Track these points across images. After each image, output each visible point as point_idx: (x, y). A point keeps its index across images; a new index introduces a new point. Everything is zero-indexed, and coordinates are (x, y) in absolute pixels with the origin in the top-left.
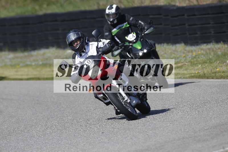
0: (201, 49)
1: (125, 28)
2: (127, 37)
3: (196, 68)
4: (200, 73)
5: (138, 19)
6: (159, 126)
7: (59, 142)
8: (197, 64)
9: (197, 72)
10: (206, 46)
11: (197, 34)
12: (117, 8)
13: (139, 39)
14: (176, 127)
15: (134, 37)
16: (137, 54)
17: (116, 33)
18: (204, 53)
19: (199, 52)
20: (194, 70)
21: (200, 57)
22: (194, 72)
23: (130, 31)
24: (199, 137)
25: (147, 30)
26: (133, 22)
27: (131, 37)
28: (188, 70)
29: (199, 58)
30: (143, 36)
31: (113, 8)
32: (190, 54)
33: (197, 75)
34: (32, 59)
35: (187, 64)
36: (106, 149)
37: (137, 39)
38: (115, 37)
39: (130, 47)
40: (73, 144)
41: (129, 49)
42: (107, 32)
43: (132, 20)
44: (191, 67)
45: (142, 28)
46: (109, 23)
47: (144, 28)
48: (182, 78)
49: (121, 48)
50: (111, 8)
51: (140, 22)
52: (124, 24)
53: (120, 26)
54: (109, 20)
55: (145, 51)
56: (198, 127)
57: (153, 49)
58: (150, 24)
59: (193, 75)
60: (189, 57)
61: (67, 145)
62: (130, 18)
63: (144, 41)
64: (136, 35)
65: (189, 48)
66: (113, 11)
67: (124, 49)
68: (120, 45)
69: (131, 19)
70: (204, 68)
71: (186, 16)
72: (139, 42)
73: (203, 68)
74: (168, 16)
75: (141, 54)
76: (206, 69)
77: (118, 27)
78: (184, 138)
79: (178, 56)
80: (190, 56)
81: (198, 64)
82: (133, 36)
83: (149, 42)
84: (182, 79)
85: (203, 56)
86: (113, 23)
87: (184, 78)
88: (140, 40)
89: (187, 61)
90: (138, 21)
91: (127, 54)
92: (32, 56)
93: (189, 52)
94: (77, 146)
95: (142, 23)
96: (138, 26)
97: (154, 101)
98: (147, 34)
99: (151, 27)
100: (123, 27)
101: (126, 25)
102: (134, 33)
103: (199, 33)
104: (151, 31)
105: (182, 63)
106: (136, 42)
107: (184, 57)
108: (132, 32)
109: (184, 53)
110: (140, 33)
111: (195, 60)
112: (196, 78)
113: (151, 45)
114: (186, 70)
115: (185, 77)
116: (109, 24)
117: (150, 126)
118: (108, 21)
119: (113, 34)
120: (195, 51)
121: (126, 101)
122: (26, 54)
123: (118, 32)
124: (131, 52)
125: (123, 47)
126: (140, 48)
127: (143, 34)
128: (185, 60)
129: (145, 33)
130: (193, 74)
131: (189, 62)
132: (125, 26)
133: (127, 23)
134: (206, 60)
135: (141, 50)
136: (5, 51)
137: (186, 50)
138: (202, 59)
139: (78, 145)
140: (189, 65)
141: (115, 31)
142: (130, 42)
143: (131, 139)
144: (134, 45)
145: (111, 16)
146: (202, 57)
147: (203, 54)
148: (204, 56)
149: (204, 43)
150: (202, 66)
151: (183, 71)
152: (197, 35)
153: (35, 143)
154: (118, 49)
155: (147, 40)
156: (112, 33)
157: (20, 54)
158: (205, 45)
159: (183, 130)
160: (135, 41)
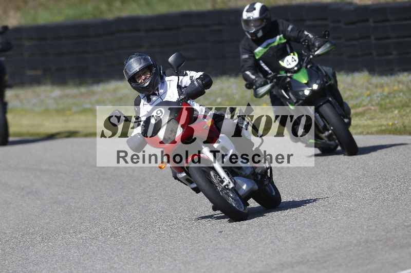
0: (399, 82)
1: (278, 45)
2: (283, 62)
3: (390, 115)
4: (397, 125)
5: (303, 29)
6: (322, 220)
7: (143, 249)
8: (391, 108)
9: (391, 124)
10: (408, 76)
11: (391, 54)
12: (264, 10)
13: (304, 65)
14: (353, 222)
15: (295, 60)
16: (301, 93)
17: (263, 55)
18: (405, 88)
19: (396, 88)
20: (387, 119)
21: (397, 96)
22: (385, 123)
23: (288, 50)
24: (395, 240)
25: (319, 48)
26: (294, 34)
27: (290, 61)
28: (376, 120)
29: (395, 97)
30: (311, 59)
31: (255, 9)
32: (379, 90)
33: (391, 127)
34: (94, 99)
35: (373, 108)
36: (227, 261)
37: (299, 66)
38: (261, 62)
39: (288, 79)
40: (167, 253)
41: (286, 84)
42: (245, 53)
43: (292, 30)
44: (380, 113)
45: (310, 44)
46: (249, 36)
47: (314, 45)
48: (364, 133)
49: (270, 83)
50: (252, 9)
51: (306, 33)
52: (275, 38)
53: (269, 41)
54: (248, 32)
55: (315, 87)
56: (392, 222)
57: (330, 82)
58: (324, 37)
59: (383, 128)
60: (378, 97)
61: (156, 254)
62: (288, 27)
63: (314, 68)
64: (299, 58)
65: (376, 80)
66: (256, 14)
67: (277, 84)
68: (269, 76)
69: (290, 28)
70: (404, 115)
71: (371, 23)
72: (304, 71)
73: (402, 116)
74: (339, 21)
75: (307, 92)
76: (408, 118)
77: (265, 44)
78: (367, 241)
79: (357, 94)
80: (378, 94)
81: (393, 109)
82: (293, 60)
83: (322, 70)
84: (363, 135)
85: (401, 94)
86: (256, 36)
87: (368, 133)
88: (306, 67)
89: (374, 103)
90: (303, 32)
91: (282, 93)
92: (94, 93)
93: (376, 87)
94: (174, 256)
95: (311, 36)
96: (303, 41)
97: (313, 174)
98: (318, 55)
99: (327, 42)
100: (274, 42)
101: (280, 39)
102: (294, 55)
103: (394, 53)
104: (327, 50)
105: (364, 106)
106: (299, 70)
107: (369, 95)
108: (292, 51)
109: (368, 89)
110: (306, 54)
111: (388, 101)
112: (390, 133)
113: (327, 75)
114: (371, 119)
115: (370, 132)
116: (248, 38)
117: (307, 220)
118: (246, 33)
119: (257, 58)
120: (388, 85)
121: (227, 185)
122: (83, 90)
123: (265, 53)
124: (289, 88)
125: (275, 80)
126: (306, 82)
127: (311, 57)
128: (370, 101)
129: (316, 53)
130: (385, 126)
131: (378, 104)
132: (278, 42)
133: (281, 36)
134: (407, 100)
135: (308, 85)
136: (45, 84)
137: (371, 84)
138: (399, 99)
139: (176, 255)
140: (378, 111)
141: (259, 51)
142: (287, 70)
143: (272, 242)
144: (295, 76)
145: (252, 25)
146: (400, 97)
147: (401, 91)
148: (404, 94)
149: (405, 70)
150: (399, 112)
151: (366, 120)
152: (391, 57)
153: (99, 250)
154: (265, 84)
155: (320, 67)
156: (256, 56)
157: (71, 91)
158: (406, 74)
159: (365, 227)
160: (296, 68)
